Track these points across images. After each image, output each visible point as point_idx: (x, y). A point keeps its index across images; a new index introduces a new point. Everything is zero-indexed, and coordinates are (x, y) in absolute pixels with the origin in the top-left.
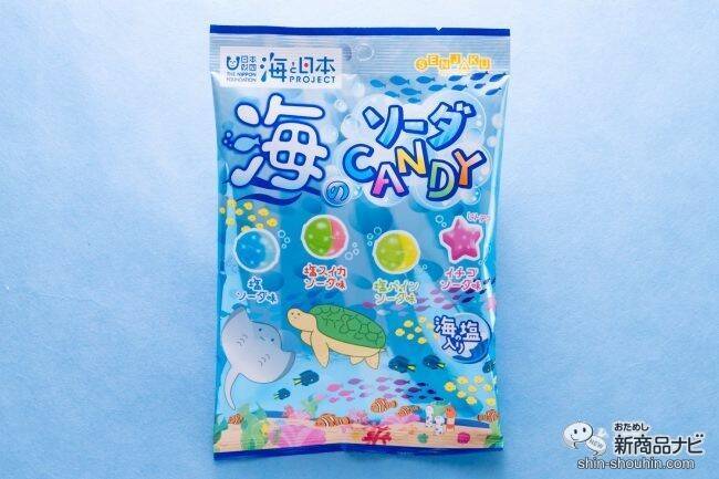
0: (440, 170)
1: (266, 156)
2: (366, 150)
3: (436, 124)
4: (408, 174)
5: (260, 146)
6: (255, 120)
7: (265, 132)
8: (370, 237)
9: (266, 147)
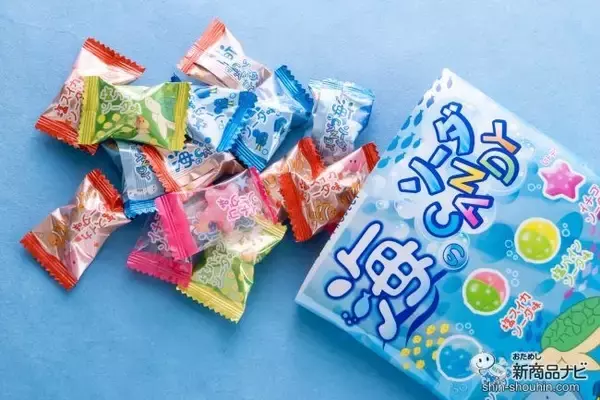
0: (490, 160)
1: (384, 296)
2: (434, 208)
3: (449, 139)
4: (476, 188)
5: (373, 296)
6: (348, 285)
7: (364, 283)
8: (509, 254)
9: (377, 291)
